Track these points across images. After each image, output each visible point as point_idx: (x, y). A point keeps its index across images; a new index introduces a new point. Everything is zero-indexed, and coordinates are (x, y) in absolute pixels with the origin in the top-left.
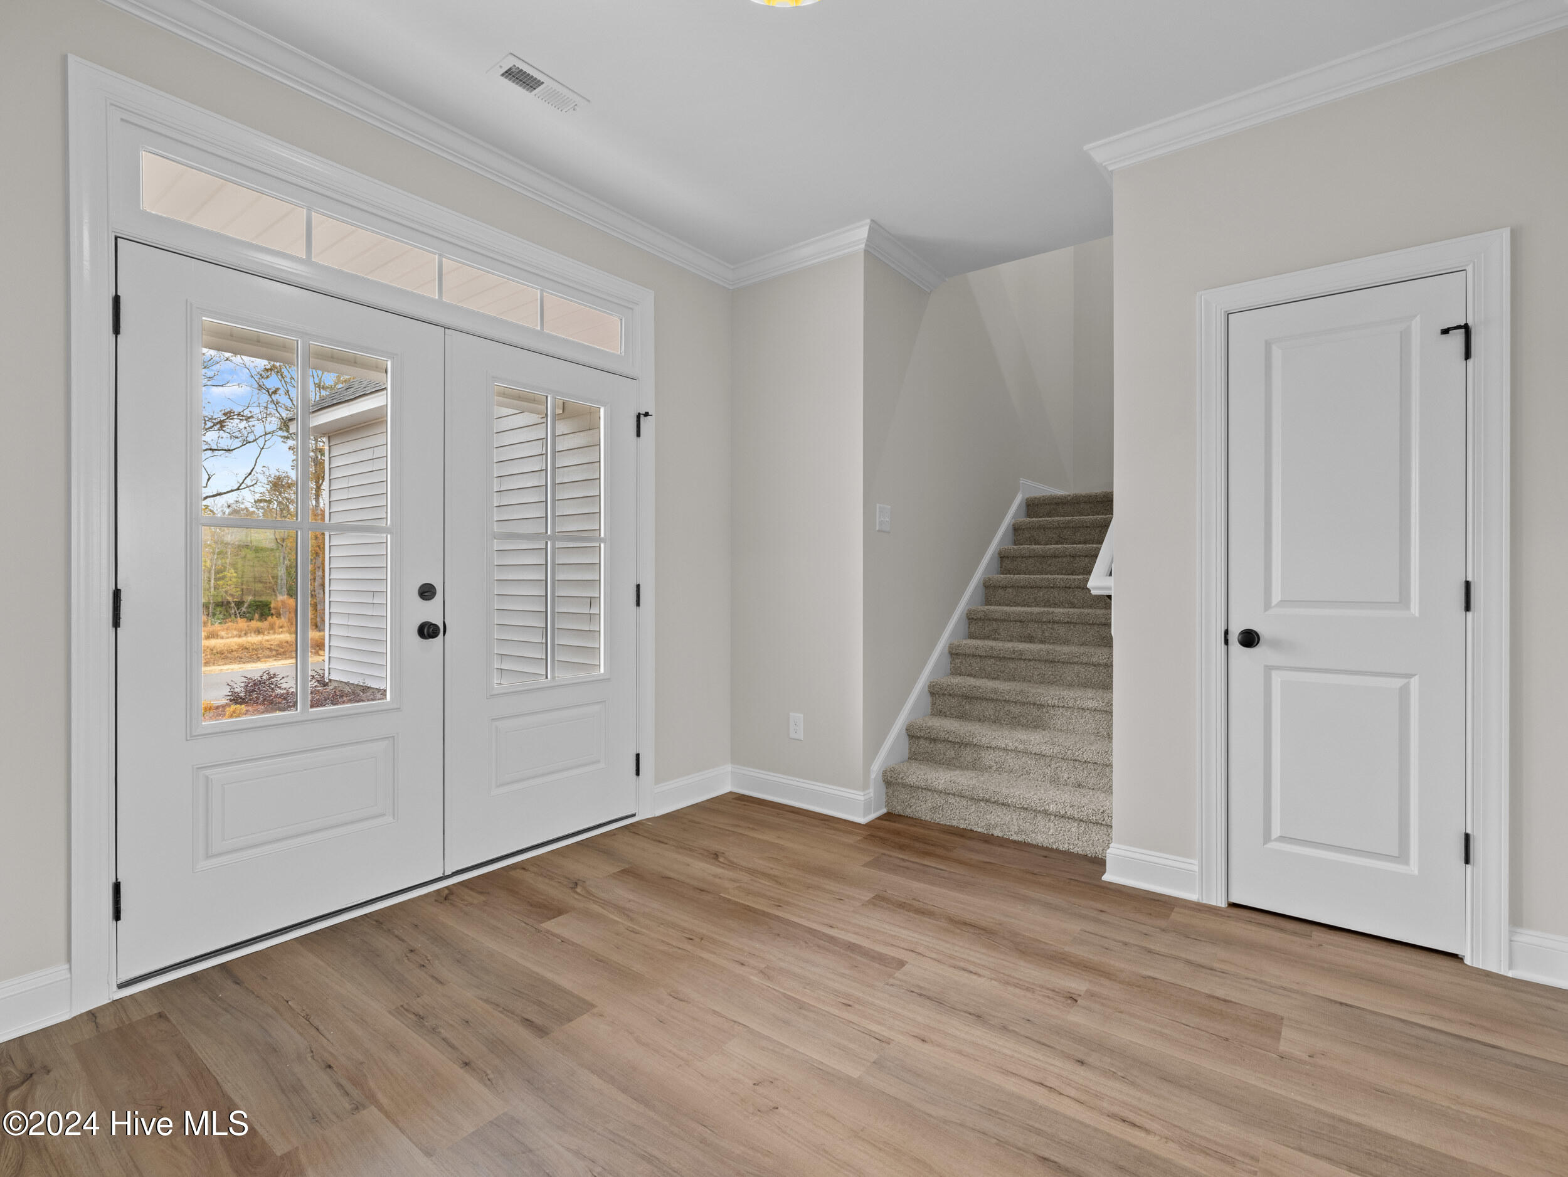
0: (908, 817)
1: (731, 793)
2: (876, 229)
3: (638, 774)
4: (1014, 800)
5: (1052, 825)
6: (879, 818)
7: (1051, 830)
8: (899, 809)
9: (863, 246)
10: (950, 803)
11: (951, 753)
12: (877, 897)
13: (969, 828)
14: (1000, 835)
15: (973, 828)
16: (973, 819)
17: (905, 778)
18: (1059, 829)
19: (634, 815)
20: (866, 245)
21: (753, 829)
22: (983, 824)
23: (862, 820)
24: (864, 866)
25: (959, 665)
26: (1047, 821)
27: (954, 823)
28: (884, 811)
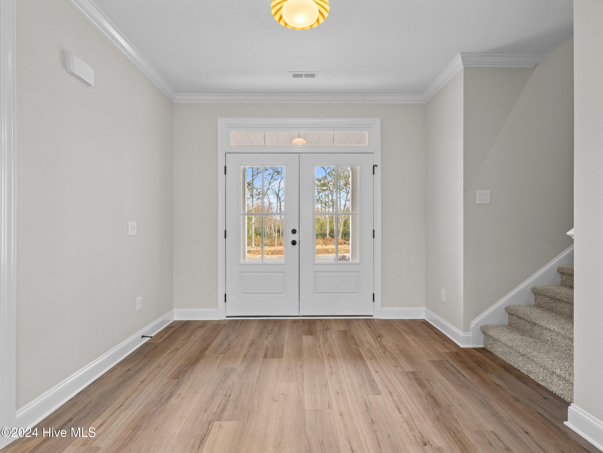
0: (491, 353)
1: (424, 320)
2: (465, 56)
3: (374, 301)
4: (537, 360)
5: (562, 383)
6: (475, 349)
7: (561, 386)
8: (488, 348)
9: (462, 66)
10: (510, 352)
11: (528, 327)
12: (414, 373)
13: (518, 369)
14: (533, 378)
15: (520, 369)
16: (521, 365)
17: (489, 332)
18: (565, 387)
19: (372, 316)
20: (463, 65)
21: (408, 333)
22: (525, 369)
23: (462, 346)
24: (430, 361)
25: (565, 280)
26: (558, 380)
27: (512, 363)
28: (482, 346)
